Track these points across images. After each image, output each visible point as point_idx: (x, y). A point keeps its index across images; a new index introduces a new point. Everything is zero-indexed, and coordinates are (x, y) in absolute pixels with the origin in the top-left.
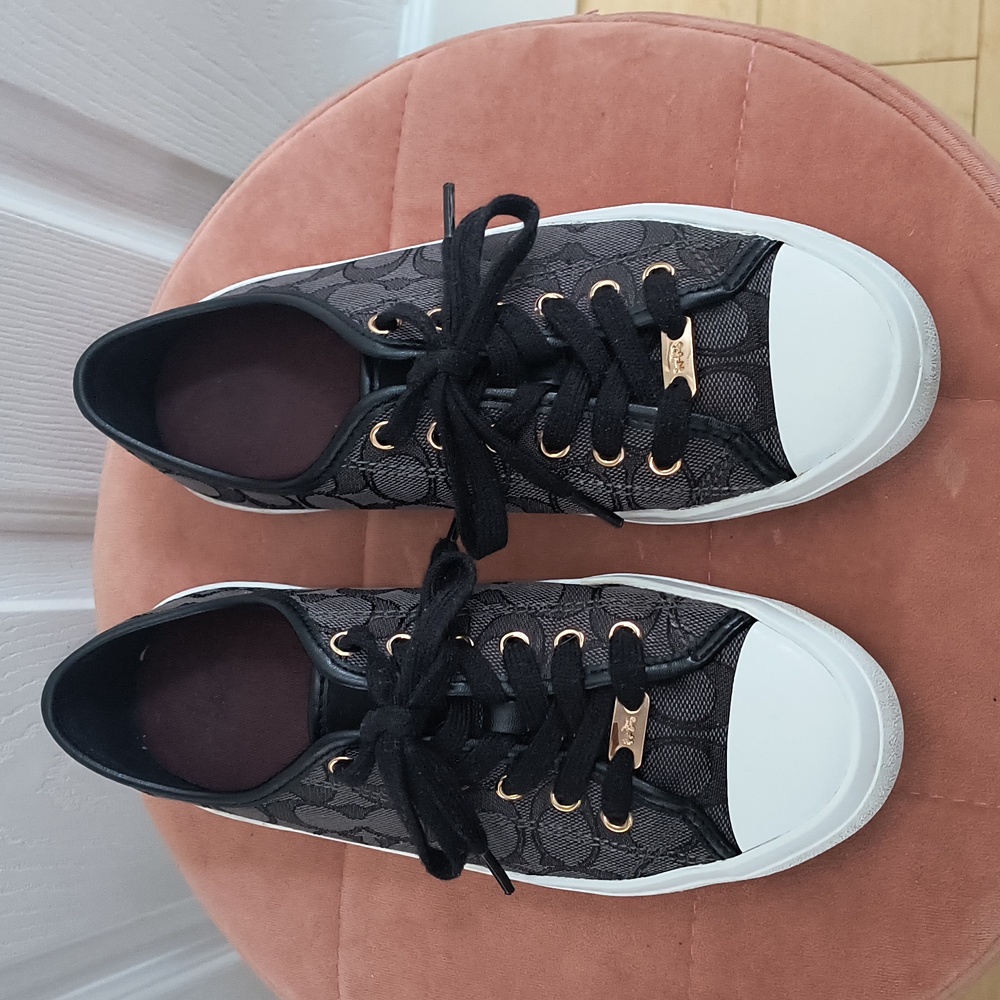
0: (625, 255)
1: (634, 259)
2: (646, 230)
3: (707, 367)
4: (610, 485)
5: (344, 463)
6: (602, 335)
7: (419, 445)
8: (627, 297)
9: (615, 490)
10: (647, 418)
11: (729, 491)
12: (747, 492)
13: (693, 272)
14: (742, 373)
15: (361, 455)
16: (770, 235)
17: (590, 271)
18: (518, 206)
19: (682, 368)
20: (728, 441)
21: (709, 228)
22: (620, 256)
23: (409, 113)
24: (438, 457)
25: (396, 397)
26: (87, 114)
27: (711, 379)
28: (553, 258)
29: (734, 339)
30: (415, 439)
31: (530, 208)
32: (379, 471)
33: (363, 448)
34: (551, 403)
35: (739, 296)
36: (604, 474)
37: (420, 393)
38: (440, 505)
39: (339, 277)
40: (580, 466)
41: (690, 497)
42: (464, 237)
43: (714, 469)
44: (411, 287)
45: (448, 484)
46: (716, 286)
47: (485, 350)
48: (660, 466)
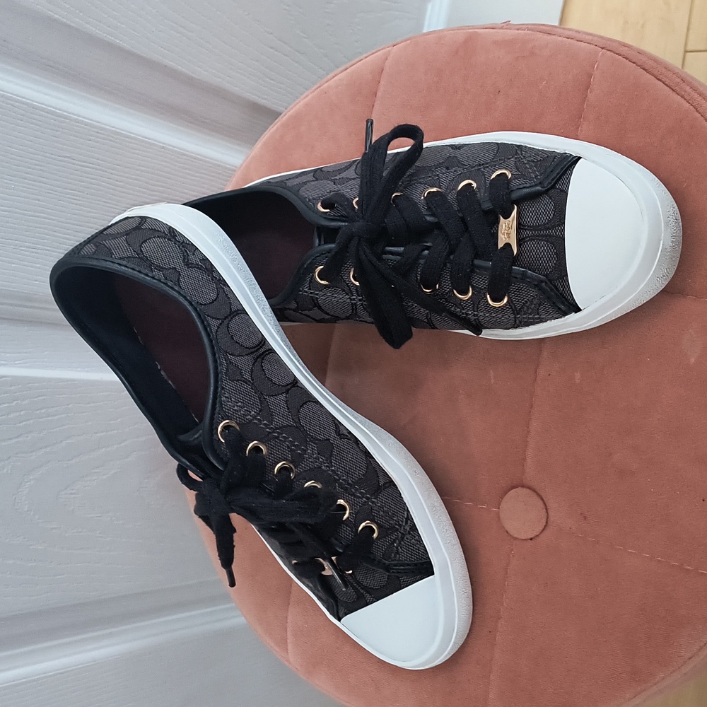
0: (483, 164)
1: (487, 167)
2: (499, 149)
3: (526, 237)
4: (464, 311)
5: (301, 291)
6: (461, 215)
7: (344, 281)
8: (479, 191)
9: (467, 314)
10: (486, 269)
11: (539, 318)
12: (550, 319)
13: (523, 176)
14: (547, 241)
15: (310, 286)
16: (574, 152)
17: (460, 174)
18: (410, 131)
19: (509, 237)
20: (536, 286)
21: (537, 148)
22: (480, 165)
23: (382, 83)
24: (356, 290)
25: (329, 251)
26: (193, 75)
27: (529, 245)
28: (439, 165)
29: (544, 220)
30: (342, 277)
31: (418, 132)
32: (322, 297)
33: (310, 282)
34: (425, 257)
35: (550, 192)
36: (460, 304)
37: (343, 249)
38: (361, 321)
39: (310, 177)
40: (445, 299)
41: (515, 321)
42: (376, 151)
43: (529, 303)
44: (349, 183)
45: (363, 307)
46: (536, 185)
47: (384, 222)
48: (494, 300)
